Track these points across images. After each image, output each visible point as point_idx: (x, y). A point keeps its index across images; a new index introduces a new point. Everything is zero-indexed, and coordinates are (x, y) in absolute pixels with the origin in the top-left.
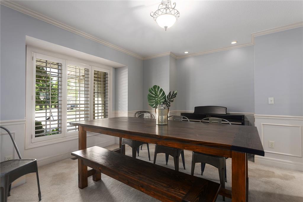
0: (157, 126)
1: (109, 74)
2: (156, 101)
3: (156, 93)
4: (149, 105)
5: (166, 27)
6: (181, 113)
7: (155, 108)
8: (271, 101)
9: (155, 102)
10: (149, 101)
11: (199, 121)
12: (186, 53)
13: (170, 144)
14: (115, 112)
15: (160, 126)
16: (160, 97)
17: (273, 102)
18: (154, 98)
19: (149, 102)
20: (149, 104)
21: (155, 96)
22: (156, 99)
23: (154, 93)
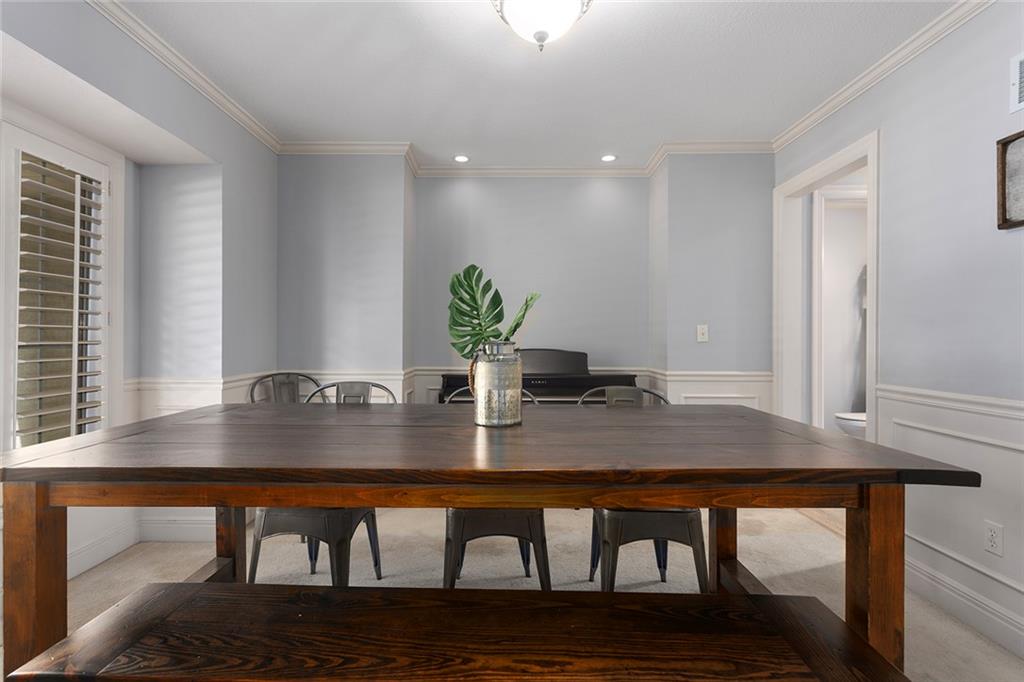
0: (481, 433)
1: (104, 188)
2: (474, 329)
3: (473, 298)
4: (454, 345)
5: (541, 37)
6: (443, 376)
7: (471, 361)
8: (703, 334)
9: (472, 335)
10: (451, 328)
11: (577, 402)
12: (461, 159)
13: (650, 496)
14: (139, 383)
15: (496, 432)
16: (486, 312)
17: (706, 338)
18: (469, 316)
19: (453, 335)
20: (455, 341)
21: (472, 311)
22: (476, 321)
23: (468, 297)
